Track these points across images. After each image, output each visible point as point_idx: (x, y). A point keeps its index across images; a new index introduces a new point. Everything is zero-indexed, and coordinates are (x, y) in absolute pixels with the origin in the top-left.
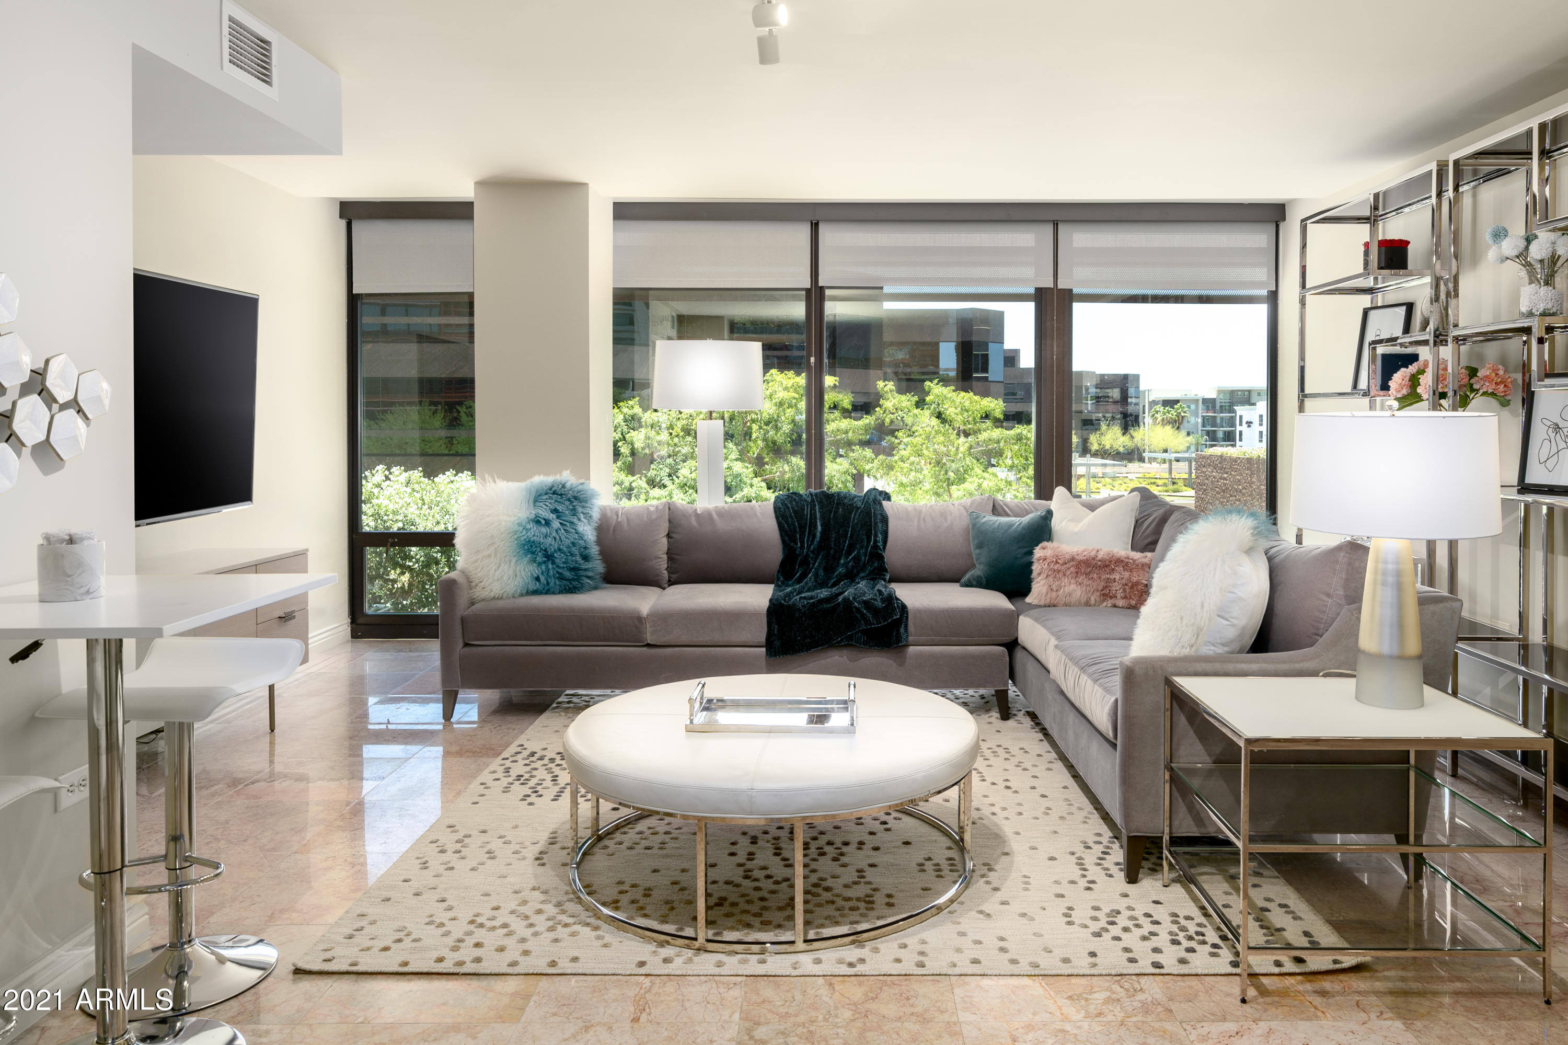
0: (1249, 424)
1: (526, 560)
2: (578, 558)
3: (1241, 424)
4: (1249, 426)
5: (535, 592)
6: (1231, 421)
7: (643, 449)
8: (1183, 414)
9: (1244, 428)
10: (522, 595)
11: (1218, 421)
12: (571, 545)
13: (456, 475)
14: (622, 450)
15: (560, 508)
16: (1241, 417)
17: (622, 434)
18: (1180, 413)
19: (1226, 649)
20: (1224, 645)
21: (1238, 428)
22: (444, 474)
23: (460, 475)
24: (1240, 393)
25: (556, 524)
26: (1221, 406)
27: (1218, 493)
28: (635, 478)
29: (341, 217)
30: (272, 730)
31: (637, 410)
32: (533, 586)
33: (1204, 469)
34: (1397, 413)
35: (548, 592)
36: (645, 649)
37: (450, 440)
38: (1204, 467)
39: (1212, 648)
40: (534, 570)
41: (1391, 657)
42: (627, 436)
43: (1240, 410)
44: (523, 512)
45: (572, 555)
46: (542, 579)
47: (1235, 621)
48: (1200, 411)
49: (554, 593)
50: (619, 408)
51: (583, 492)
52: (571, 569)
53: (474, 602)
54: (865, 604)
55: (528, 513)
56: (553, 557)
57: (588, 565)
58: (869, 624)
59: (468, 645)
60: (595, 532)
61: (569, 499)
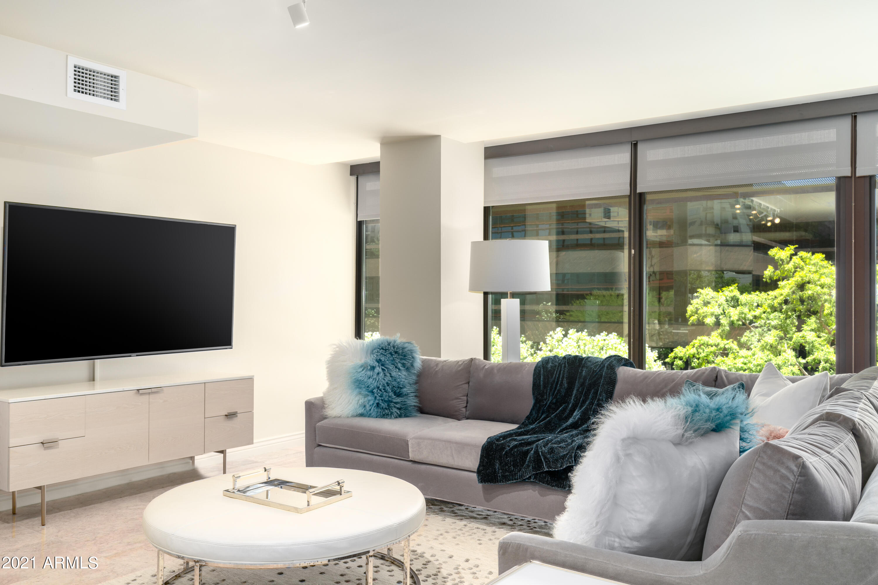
1: (356, 392)
2: (391, 394)
5: (362, 415)
7: (738, 320)
10: (353, 416)
12: (386, 385)
14: (722, 321)
15: (383, 359)
17: (723, 310)
25: (378, 369)
28: (728, 342)
29: (352, 174)
31: (737, 293)
32: (361, 411)
35: (370, 416)
36: (410, 463)
40: (362, 401)
42: (726, 312)
44: (359, 360)
45: (387, 391)
46: (367, 406)
49: (372, 417)
50: (723, 292)
51: (403, 348)
52: (385, 401)
53: (325, 418)
54: (552, 451)
55: (363, 361)
56: (372, 392)
57: (398, 400)
58: (549, 467)
59: (320, 445)
60: (414, 377)
61: (391, 353)
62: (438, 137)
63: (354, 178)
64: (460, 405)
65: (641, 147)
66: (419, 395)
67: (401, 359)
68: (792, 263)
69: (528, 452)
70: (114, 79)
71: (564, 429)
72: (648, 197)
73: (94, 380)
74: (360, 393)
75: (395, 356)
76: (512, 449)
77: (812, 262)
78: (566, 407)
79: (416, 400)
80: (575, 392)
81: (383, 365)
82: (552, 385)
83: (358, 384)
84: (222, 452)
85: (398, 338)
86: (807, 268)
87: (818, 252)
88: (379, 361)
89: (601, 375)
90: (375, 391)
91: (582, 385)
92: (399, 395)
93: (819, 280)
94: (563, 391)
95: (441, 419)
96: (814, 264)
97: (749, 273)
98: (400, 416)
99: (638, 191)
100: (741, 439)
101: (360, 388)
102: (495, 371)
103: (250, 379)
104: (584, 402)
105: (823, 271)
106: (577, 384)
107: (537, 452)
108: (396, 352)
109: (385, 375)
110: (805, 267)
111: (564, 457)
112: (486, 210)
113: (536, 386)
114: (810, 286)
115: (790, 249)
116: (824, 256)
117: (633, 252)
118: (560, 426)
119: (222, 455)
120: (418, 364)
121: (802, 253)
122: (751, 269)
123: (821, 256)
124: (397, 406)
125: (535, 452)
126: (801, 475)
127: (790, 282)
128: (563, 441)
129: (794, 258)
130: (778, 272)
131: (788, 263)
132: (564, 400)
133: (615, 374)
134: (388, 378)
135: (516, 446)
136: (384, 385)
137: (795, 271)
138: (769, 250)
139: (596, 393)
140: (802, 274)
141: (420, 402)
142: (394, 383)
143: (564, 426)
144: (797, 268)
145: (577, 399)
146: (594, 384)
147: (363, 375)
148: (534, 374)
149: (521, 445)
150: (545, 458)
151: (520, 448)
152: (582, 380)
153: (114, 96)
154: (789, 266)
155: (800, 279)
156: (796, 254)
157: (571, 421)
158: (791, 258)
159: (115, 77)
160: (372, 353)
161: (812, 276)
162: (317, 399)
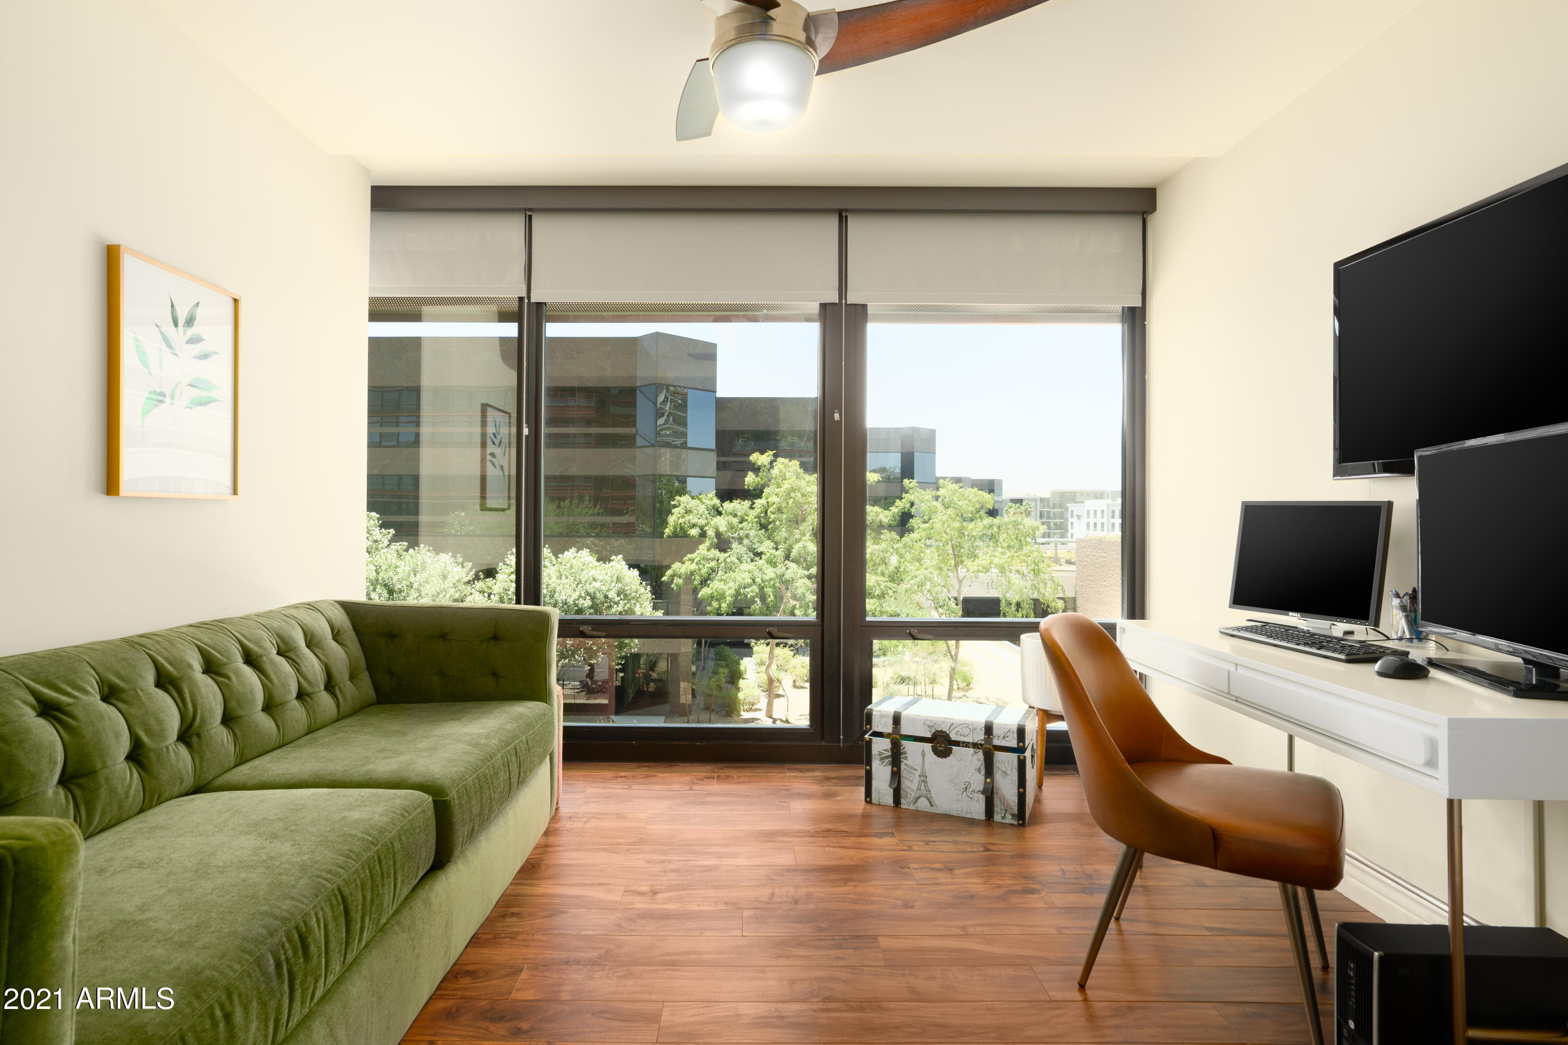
0: (1079, 517)
3: (1072, 517)
4: (1078, 519)
6: (1062, 516)
8: (1029, 510)
9: (1075, 520)
11: (1052, 514)
13: (577, 552)
16: (1072, 511)
18: (1027, 509)
21: (1070, 520)
22: (568, 551)
23: (581, 551)
24: (1067, 494)
26: (1054, 504)
27: (1097, 568)
33: (1085, 550)
38: (1084, 548)
43: (1071, 506)
48: (1038, 508)
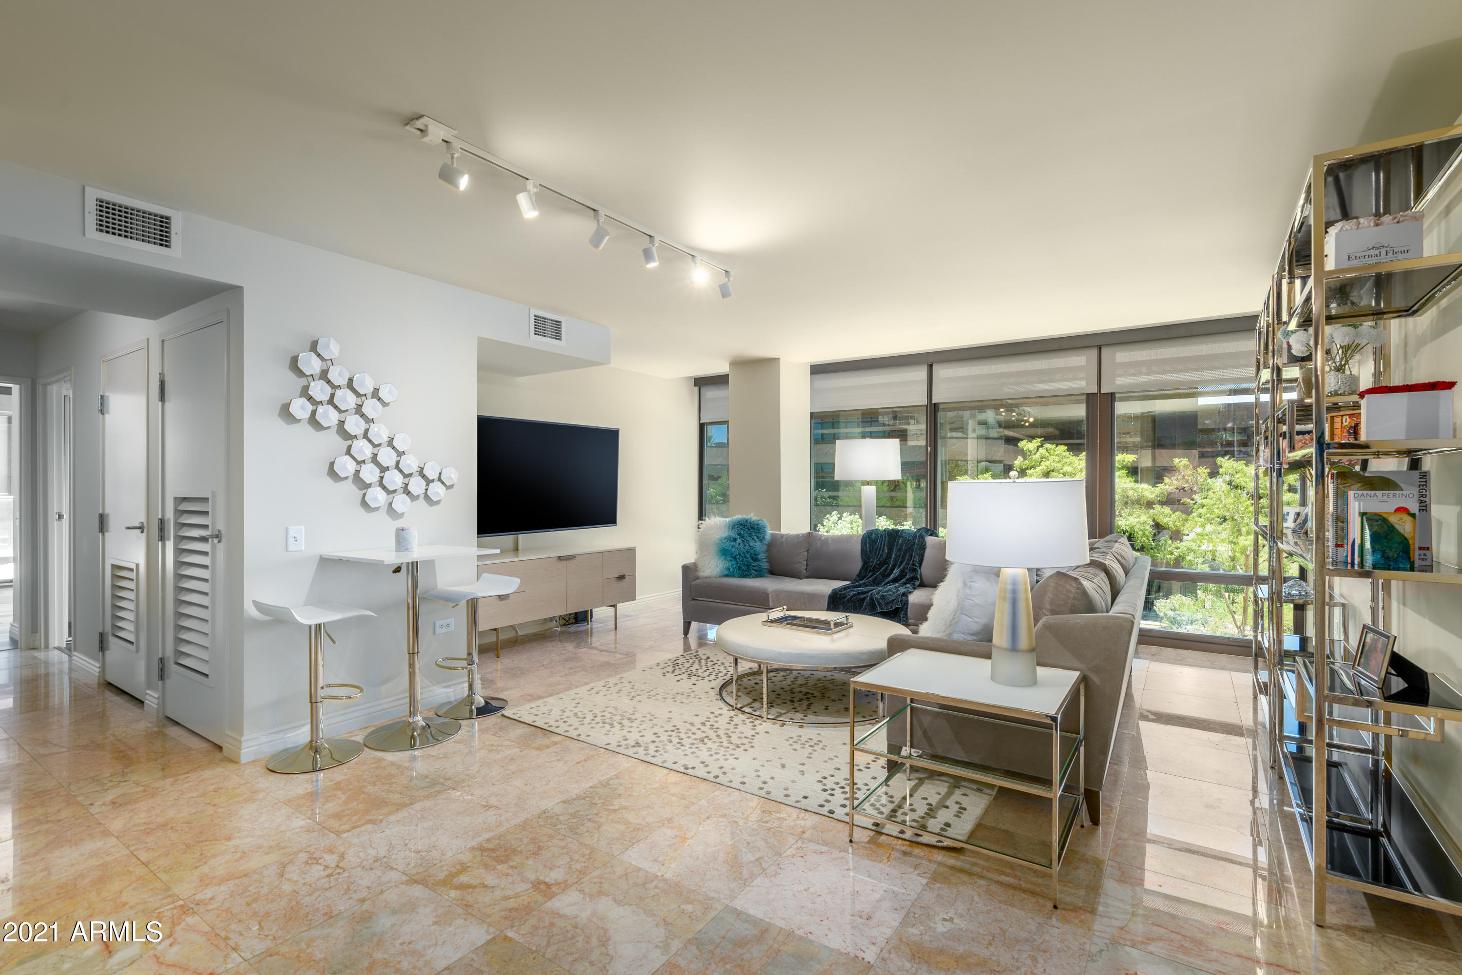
1: (722, 559)
2: (750, 559)
5: (727, 576)
10: (720, 576)
12: (746, 552)
15: (742, 532)
19: (974, 638)
20: (972, 634)
25: (739, 541)
29: (695, 386)
30: (616, 629)
32: (726, 572)
34: (1017, 480)
35: (733, 576)
37: (892, 498)
39: (962, 636)
40: (727, 564)
41: (1006, 649)
44: (724, 533)
45: (746, 557)
46: (731, 569)
47: (977, 620)
49: (736, 577)
51: (758, 524)
52: (745, 565)
53: (698, 578)
54: (883, 597)
55: (726, 535)
56: (735, 558)
57: (755, 564)
58: (882, 609)
59: (694, 599)
60: (765, 547)
61: (748, 528)
62: (779, 359)
63: (697, 389)
64: (802, 567)
65: (935, 368)
66: (770, 560)
67: (756, 533)
68: (1038, 454)
69: (864, 599)
70: (558, 323)
71: (887, 583)
72: (941, 406)
73: (517, 550)
74: (725, 559)
75: (752, 530)
76: (852, 597)
77: (1056, 453)
78: (888, 567)
79: (768, 564)
80: (893, 556)
81: (742, 537)
82: (876, 550)
83: (724, 552)
84: (614, 606)
85: (753, 517)
86: (1051, 458)
87: (1061, 444)
88: (739, 534)
89: (914, 543)
90: (737, 557)
91: (900, 550)
92: (755, 560)
93: (1062, 469)
94: (884, 555)
95: (787, 579)
96: (1058, 455)
97: (1001, 462)
98: (756, 576)
99: (933, 402)
100: (1037, 575)
101: (726, 555)
102: (830, 541)
103: (633, 550)
104: (901, 563)
105: (1065, 460)
106: (895, 550)
107: (871, 599)
108: (752, 528)
109: (745, 545)
110: (1050, 458)
111: (893, 601)
112: (811, 413)
113: (863, 551)
114: (1054, 474)
115: (1037, 442)
116: (1066, 447)
117: (929, 449)
118: (884, 581)
119: (613, 609)
120: (768, 537)
121: (1048, 445)
122: (1002, 459)
123: (1064, 448)
124: (755, 568)
125: (870, 599)
126: (1078, 588)
127: (1037, 470)
128: (890, 590)
129: (1040, 449)
130: (1027, 462)
131: (1035, 454)
132: (886, 562)
133: (924, 541)
134: (747, 548)
135: (854, 595)
136: (744, 553)
137: (1041, 461)
138: (1018, 442)
139: (911, 556)
140: (1048, 463)
141: (771, 565)
142: (752, 551)
143: (887, 580)
144: (1043, 458)
145: (896, 561)
146: (910, 549)
147: (728, 545)
148: (862, 543)
149: (859, 594)
150: (879, 603)
151: (859, 596)
152: (899, 547)
153: (558, 336)
154: (1037, 456)
155: (1045, 468)
156: (1042, 446)
157: (892, 577)
158: (1038, 450)
159: (558, 322)
160: (733, 528)
161: (1056, 465)
162: (691, 564)
